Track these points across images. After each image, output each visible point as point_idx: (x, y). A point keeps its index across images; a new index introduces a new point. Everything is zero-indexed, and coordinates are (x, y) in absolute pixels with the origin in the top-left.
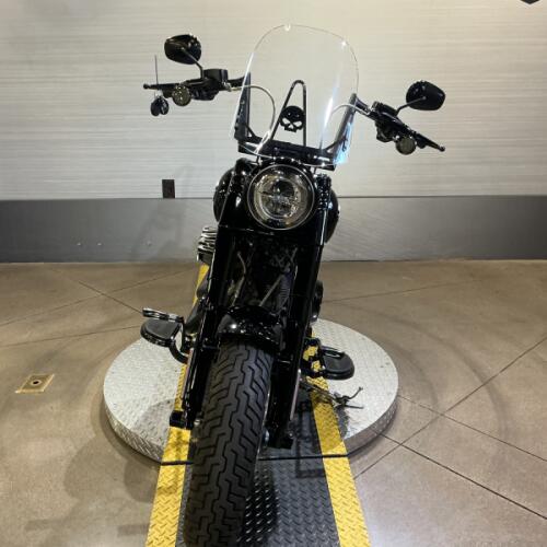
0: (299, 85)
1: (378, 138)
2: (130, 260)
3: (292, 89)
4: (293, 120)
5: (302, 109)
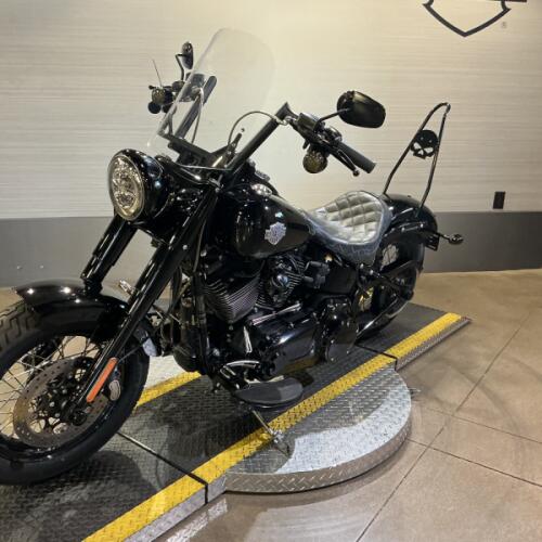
4: (424, 145)
5: (438, 134)
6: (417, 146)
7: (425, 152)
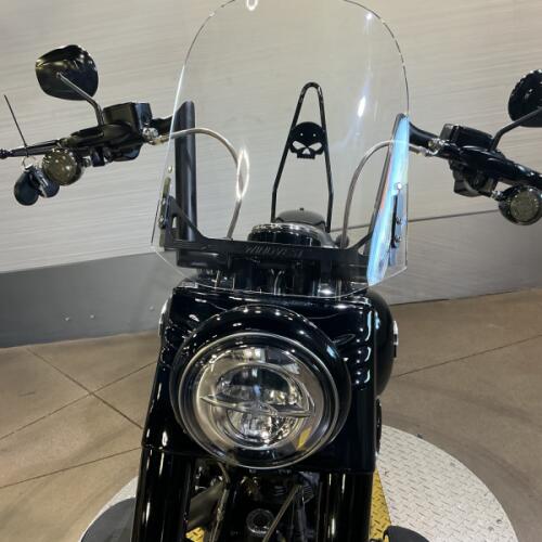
0: (312, 90)
1: (457, 191)
2: (131, 332)
3: (302, 97)
4: (307, 142)
5: (319, 124)
6: (297, 145)
7: (310, 150)
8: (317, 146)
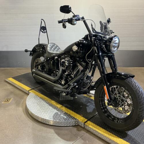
0: (42, 20)
6: (42, 30)
8: (45, 31)
